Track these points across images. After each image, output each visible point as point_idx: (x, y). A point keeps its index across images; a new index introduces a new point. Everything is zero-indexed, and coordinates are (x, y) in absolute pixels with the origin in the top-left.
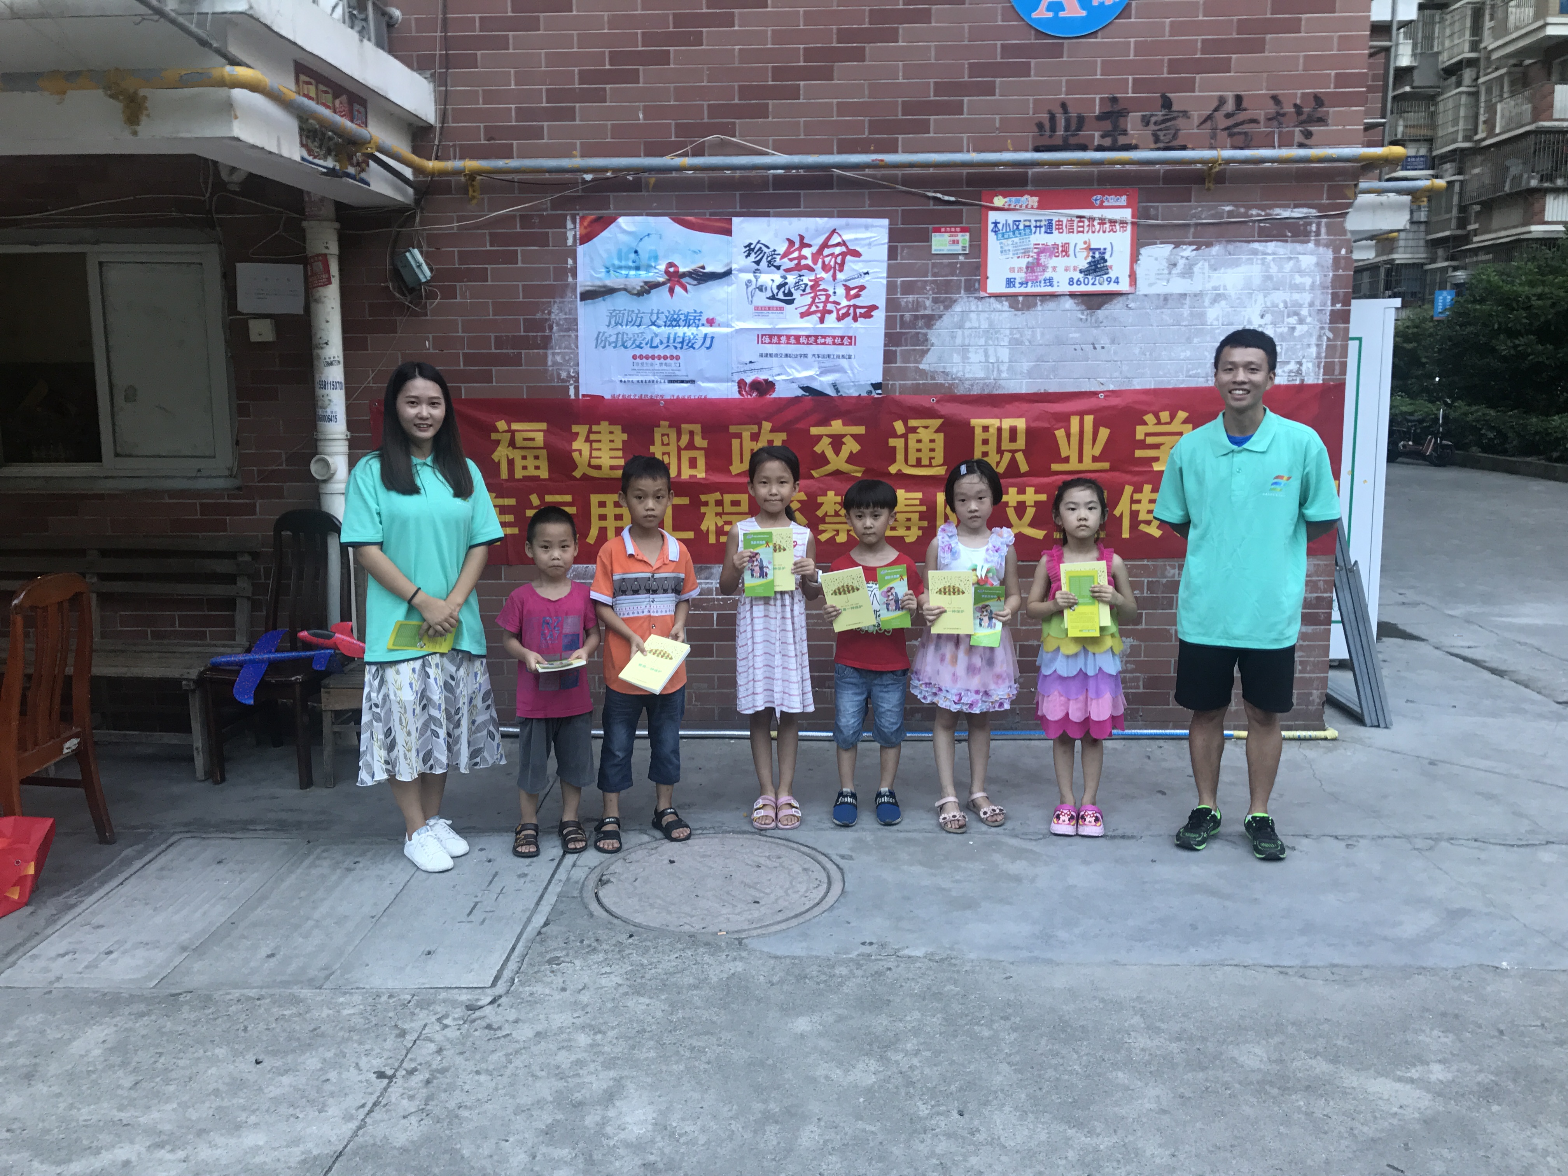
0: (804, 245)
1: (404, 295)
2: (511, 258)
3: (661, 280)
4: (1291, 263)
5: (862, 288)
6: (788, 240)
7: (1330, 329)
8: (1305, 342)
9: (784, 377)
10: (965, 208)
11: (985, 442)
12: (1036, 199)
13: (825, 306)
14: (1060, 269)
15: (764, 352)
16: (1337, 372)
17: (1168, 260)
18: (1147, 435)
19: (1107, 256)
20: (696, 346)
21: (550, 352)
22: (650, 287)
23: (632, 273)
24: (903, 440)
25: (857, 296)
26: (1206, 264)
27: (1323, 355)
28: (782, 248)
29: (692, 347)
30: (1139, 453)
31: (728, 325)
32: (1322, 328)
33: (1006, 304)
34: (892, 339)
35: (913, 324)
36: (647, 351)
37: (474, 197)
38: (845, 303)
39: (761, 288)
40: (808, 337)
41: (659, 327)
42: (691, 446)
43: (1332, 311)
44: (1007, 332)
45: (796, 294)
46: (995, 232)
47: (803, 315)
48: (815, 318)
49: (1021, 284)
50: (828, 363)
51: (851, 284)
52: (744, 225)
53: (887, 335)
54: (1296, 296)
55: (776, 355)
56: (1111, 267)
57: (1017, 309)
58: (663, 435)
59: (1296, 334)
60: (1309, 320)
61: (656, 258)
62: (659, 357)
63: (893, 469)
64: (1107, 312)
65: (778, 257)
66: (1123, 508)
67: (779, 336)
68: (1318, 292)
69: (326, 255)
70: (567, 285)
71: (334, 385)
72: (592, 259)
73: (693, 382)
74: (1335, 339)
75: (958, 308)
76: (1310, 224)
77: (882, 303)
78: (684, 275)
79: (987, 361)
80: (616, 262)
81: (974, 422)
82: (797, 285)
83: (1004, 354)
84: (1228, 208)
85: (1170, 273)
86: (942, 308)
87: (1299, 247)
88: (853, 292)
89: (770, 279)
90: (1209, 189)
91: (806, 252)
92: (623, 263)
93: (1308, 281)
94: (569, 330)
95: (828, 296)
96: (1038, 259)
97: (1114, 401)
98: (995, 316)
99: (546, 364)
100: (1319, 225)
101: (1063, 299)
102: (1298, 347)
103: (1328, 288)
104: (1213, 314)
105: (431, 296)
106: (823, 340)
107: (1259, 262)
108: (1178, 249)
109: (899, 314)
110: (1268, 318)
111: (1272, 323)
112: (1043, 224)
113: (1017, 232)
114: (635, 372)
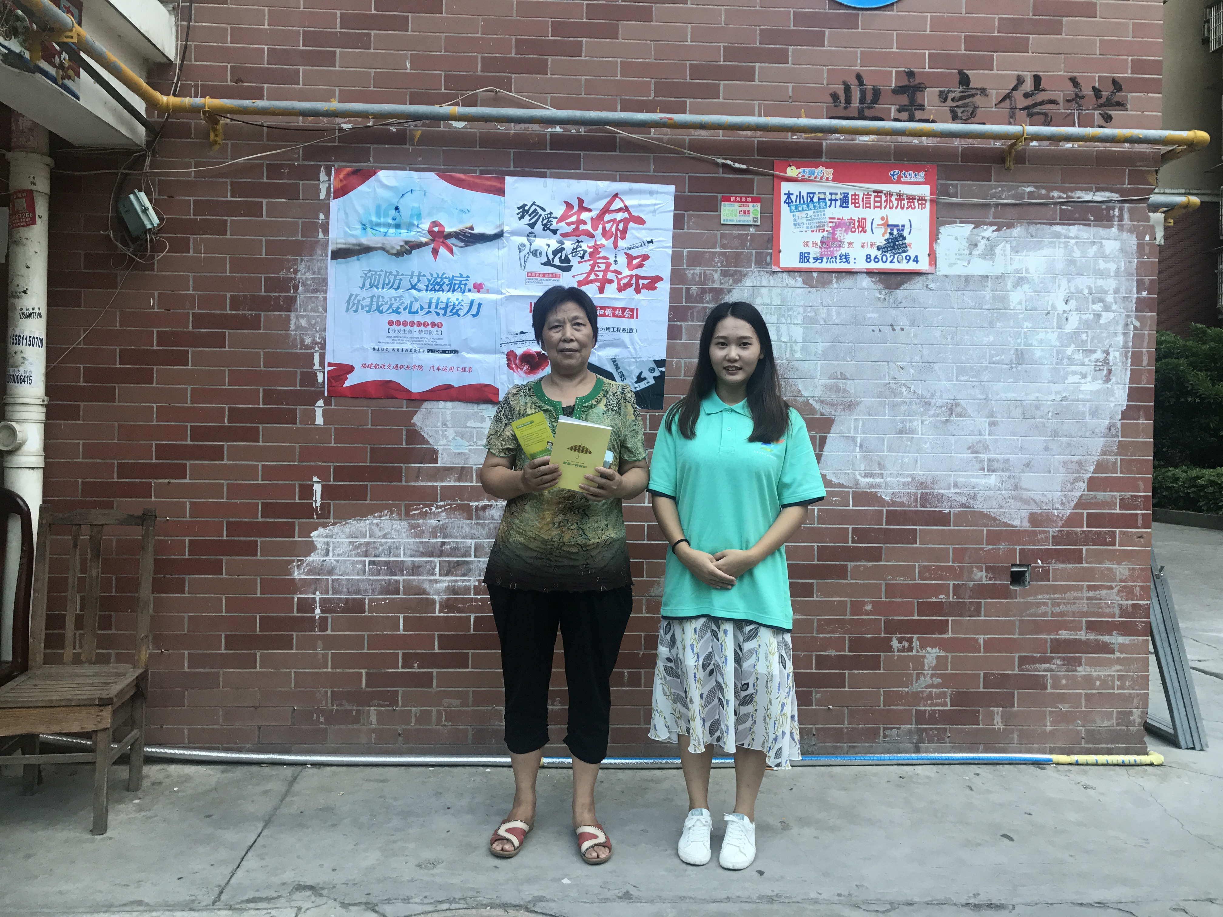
0: (583, 208)
1: (125, 244)
2: (256, 209)
3: (424, 240)
4: (1095, 248)
5: (646, 257)
6: (566, 202)
7: (1137, 318)
8: (1112, 329)
10: (756, 178)
12: (831, 171)
13: (605, 275)
14: (857, 245)
17: (968, 240)
19: (905, 233)
20: (462, 313)
21: (293, 315)
22: (411, 247)
23: (392, 231)
25: (640, 266)
26: (1008, 246)
27: (1131, 344)
28: (559, 211)
29: (457, 314)
31: (498, 292)
32: (1128, 316)
33: (800, 280)
34: (677, 313)
35: (700, 297)
36: (405, 316)
37: (215, 142)
38: (626, 272)
39: (535, 253)
41: (419, 291)
43: (1138, 298)
44: (801, 309)
45: (574, 261)
46: (789, 203)
48: (594, 286)
49: (816, 259)
50: (607, 336)
51: (634, 253)
52: (518, 185)
53: (672, 309)
54: (1100, 282)
56: (910, 245)
57: (812, 286)
59: (1102, 321)
60: (1114, 307)
61: (419, 216)
62: (419, 324)
64: (906, 292)
65: (555, 221)
68: (1123, 279)
69: (31, 191)
70: (317, 242)
71: (31, 341)
72: (346, 214)
73: (456, 352)
74: (1141, 328)
75: (748, 282)
76: (1113, 209)
77: (666, 274)
78: (450, 235)
80: (374, 219)
82: (574, 251)
83: (798, 333)
84: (1028, 189)
85: (970, 254)
86: (731, 281)
87: (1102, 231)
88: (635, 262)
89: (546, 243)
90: (1008, 169)
91: (585, 216)
92: (382, 220)
93: (1112, 267)
94: (316, 291)
95: (608, 265)
96: (833, 234)
98: (788, 292)
99: (287, 328)
100: (1121, 210)
101: (861, 276)
102: (1105, 335)
103: (1133, 275)
104: (1016, 298)
105: (158, 247)
106: (602, 312)
107: (1062, 245)
108: (978, 230)
109: (684, 287)
110: (1073, 304)
111: (1077, 310)
112: (838, 197)
113: (811, 205)
114: (390, 340)
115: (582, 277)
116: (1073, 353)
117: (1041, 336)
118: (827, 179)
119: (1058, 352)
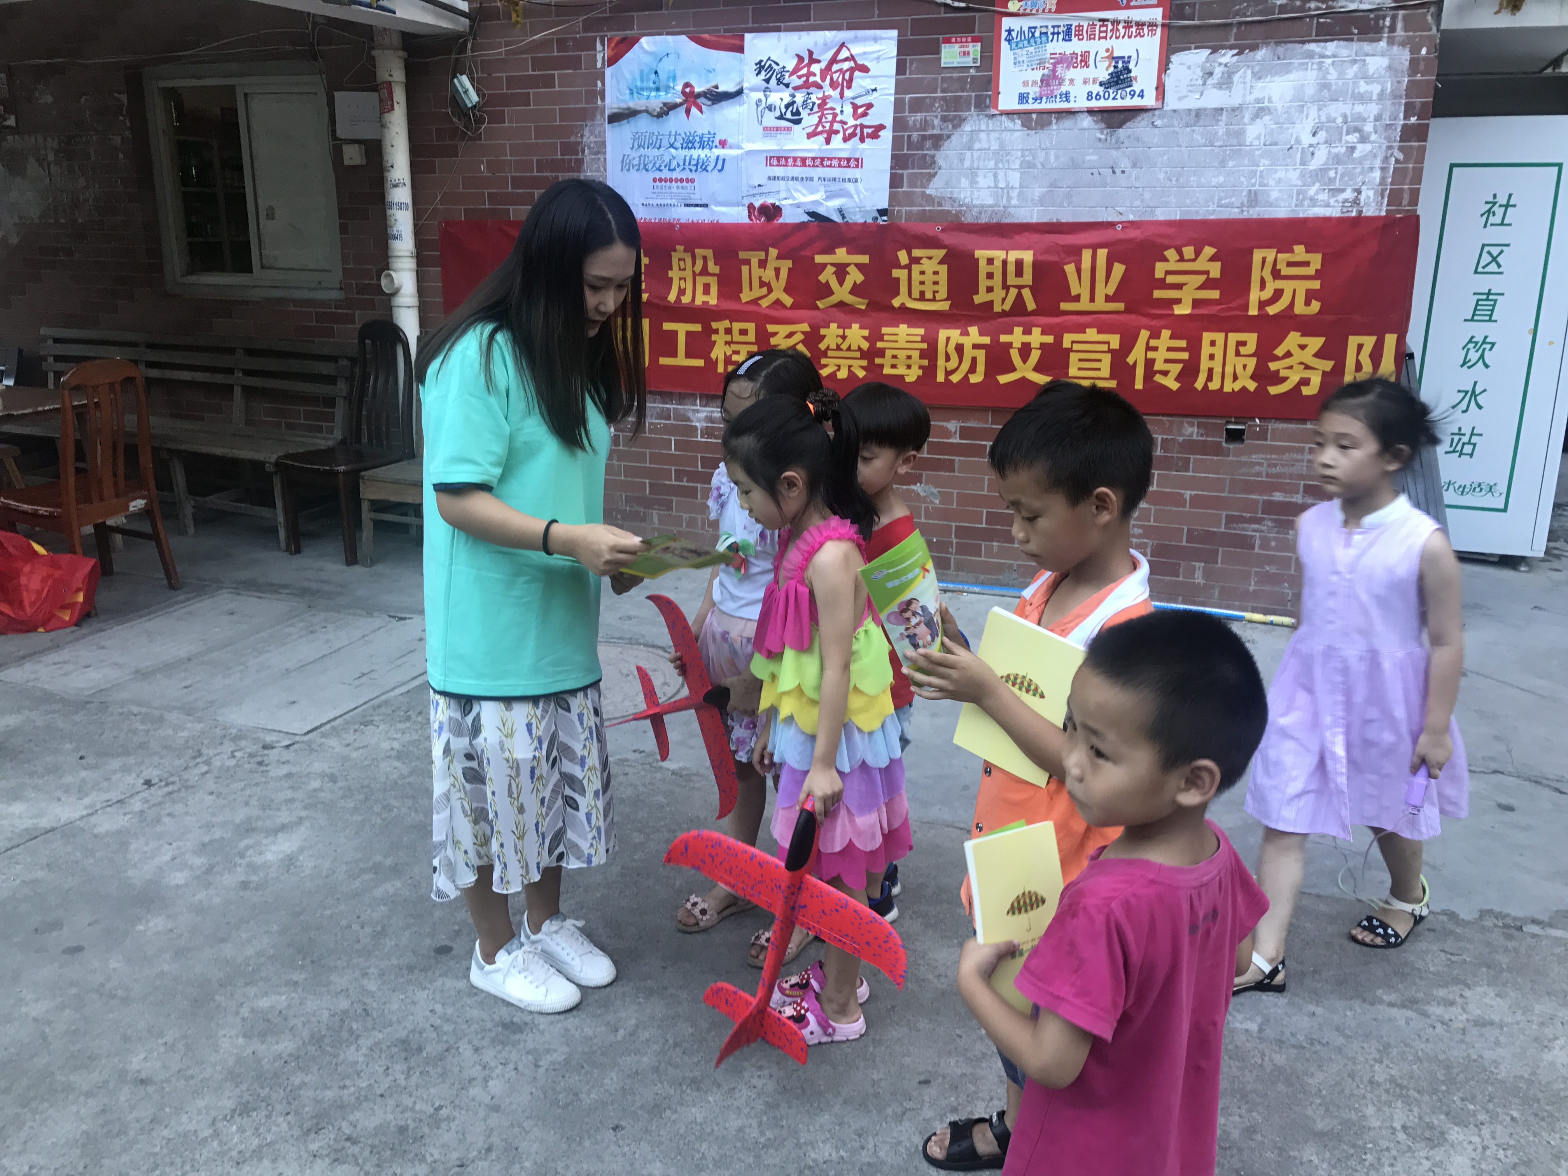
0: (813, 61)
2: (549, 82)
4: (1356, 67)
5: (870, 106)
6: (797, 55)
7: (1401, 149)
8: (1367, 164)
9: (790, 201)
10: (977, 15)
11: (990, 276)
13: (832, 126)
14: (1079, 81)
15: (772, 175)
16: (1405, 201)
17: (1203, 68)
18: (1168, 273)
19: (1131, 66)
20: (709, 169)
22: (669, 108)
23: (653, 94)
24: (906, 271)
25: (865, 114)
26: (1249, 72)
27: (1390, 180)
28: (791, 65)
29: (706, 170)
30: (1158, 294)
31: (739, 147)
32: (1389, 148)
33: (1018, 122)
34: (898, 161)
35: (920, 145)
36: (666, 174)
37: (518, 22)
38: (851, 122)
39: (770, 108)
40: (814, 159)
41: (676, 149)
42: (705, 272)
43: (1405, 127)
44: (1019, 154)
45: (804, 114)
46: (1009, 41)
47: (810, 136)
48: (821, 139)
49: (1035, 99)
50: (834, 187)
51: (859, 102)
52: (755, 41)
53: (893, 157)
54: (1359, 108)
55: (783, 178)
56: (1135, 78)
57: (1030, 128)
58: (680, 260)
59: (1356, 155)
60: (1373, 137)
61: (674, 78)
62: (676, 180)
63: (896, 303)
64: (1129, 131)
65: (787, 74)
66: (1137, 356)
67: (787, 158)
68: (1389, 102)
69: (390, 83)
70: (597, 108)
71: (400, 206)
72: (618, 82)
73: (706, 206)
74: (1406, 160)
75: (967, 127)
76: (1384, 18)
77: (889, 122)
78: (699, 95)
79: (996, 186)
80: (639, 84)
81: (978, 253)
82: (805, 104)
83: (1015, 178)
84: (1279, 2)
85: (1204, 84)
86: (950, 127)
87: (1367, 47)
88: (860, 111)
89: (779, 97)
91: (815, 68)
92: (645, 85)
93: (1376, 89)
94: (598, 153)
95: (835, 115)
96: (1054, 71)
97: (1133, 234)
98: (1006, 136)
101: (1081, 116)
102: (1358, 170)
103: (1401, 97)
104: (1254, 132)
105: (480, 121)
106: (829, 163)
107: (1315, 67)
108: (1216, 55)
109: (906, 134)
110: (1322, 135)
111: (1326, 142)
112: (1061, 30)
113: (1032, 41)
114: (654, 196)
115: (810, 130)
116: (1317, 193)
117: (1281, 174)
118: (1050, 11)
119: (1298, 193)
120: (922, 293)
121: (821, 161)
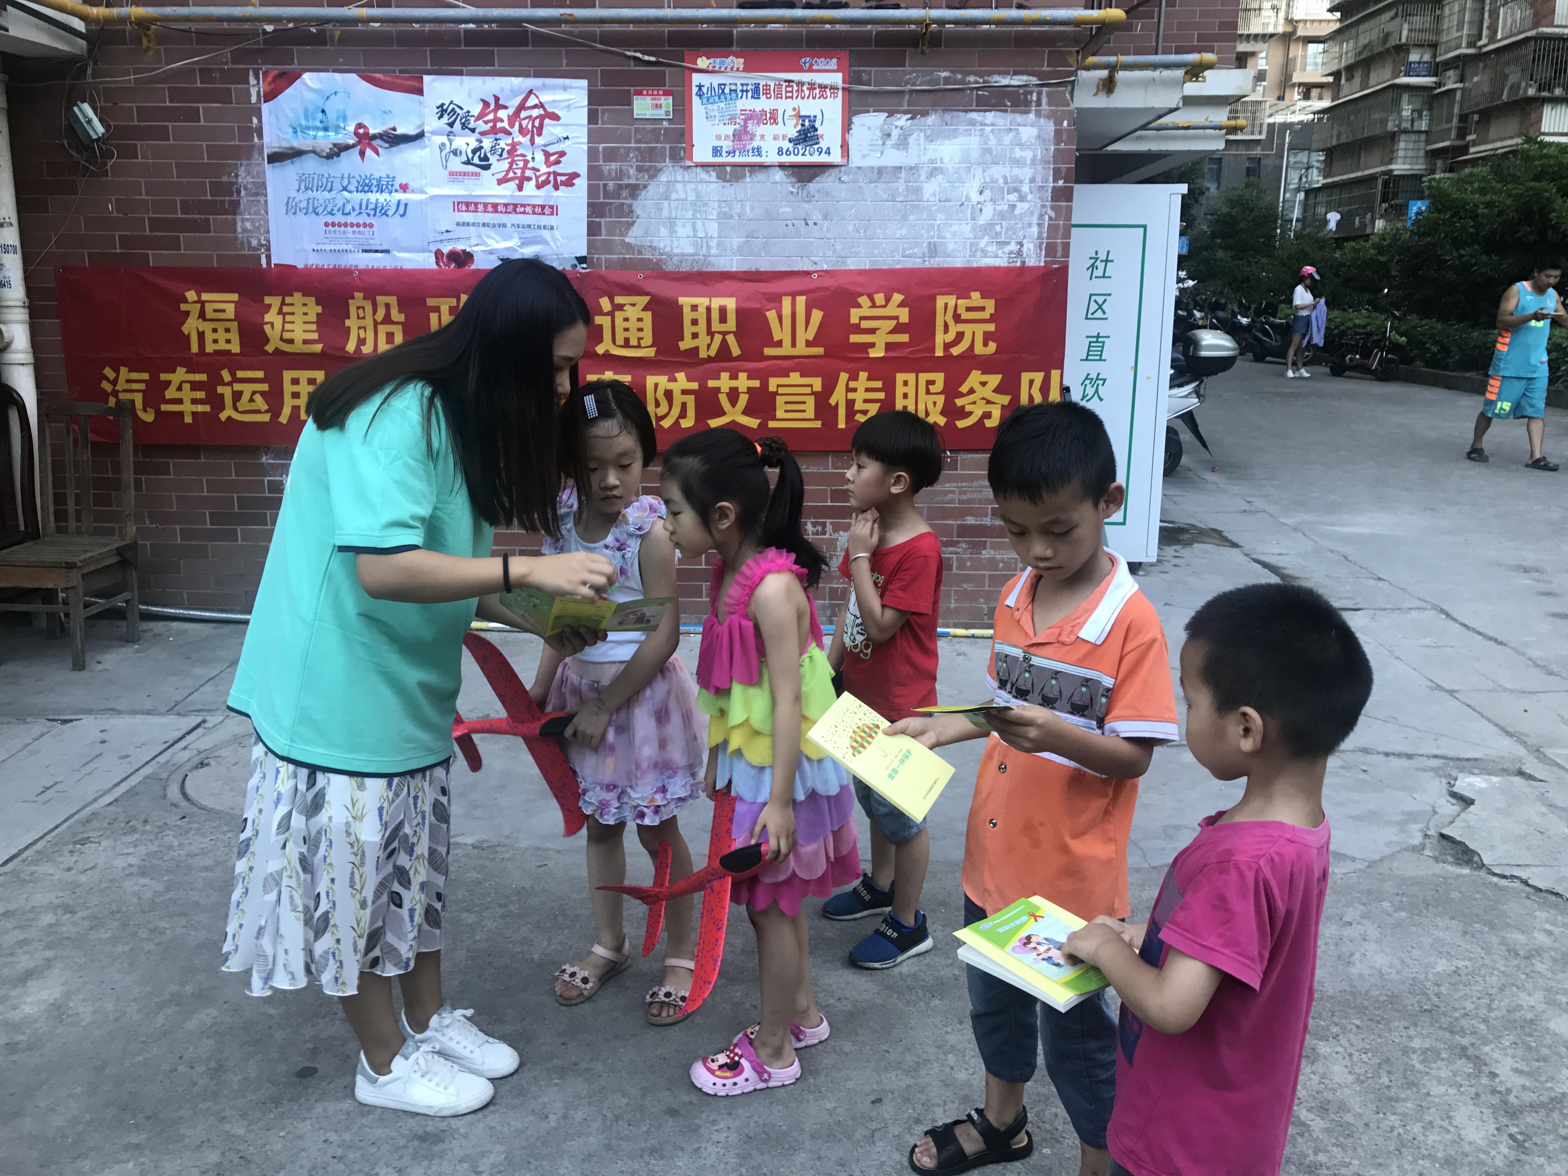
0: (499, 106)
1: (79, 153)
2: (193, 115)
3: (351, 142)
4: (1011, 135)
5: (562, 154)
6: (483, 100)
7: (1052, 208)
8: (1026, 220)
9: (482, 248)
10: (668, 70)
11: (695, 322)
12: (742, 61)
13: (523, 173)
14: (769, 138)
15: (461, 221)
16: (1059, 254)
17: (882, 130)
18: (862, 318)
19: (817, 125)
20: (390, 213)
21: (239, 218)
22: (339, 150)
23: (320, 134)
24: (609, 318)
25: (557, 162)
26: (922, 135)
27: (1046, 234)
28: (476, 110)
29: (385, 214)
30: (854, 338)
31: (422, 192)
32: (1043, 206)
33: (714, 174)
34: (595, 209)
35: (617, 194)
36: (339, 218)
37: (149, 48)
38: (544, 169)
39: (455, 153)
40: (506, 205)
41: (350, 192)
42: (387, 320)
43: (1054, 188)
44: (716, 205)
45: (493, 159)
46: (700, 95)
47: (500, 182)
48: (513, 185)
49: (729, 153)
50: (529, 234)
51: (551, 149)
52: (435, 84)
53: (589, 205)
54: (1016, 171)
55: (474, 224)
56: (822, 136)
57: (725, 181)
58: (358, 308)
59: (1017, 212)
60: (1030, 197)
61: (345, 118)
62: (352, 225)
63: (600, 349)
64: (819, 186)
65: (473, 119)
66: (838, 397)
67: (476, 204)
68: (1040, 167)
70: (253, 146)
72: (277, 118)
73: (387, 251)
74: (1057, 219)
75: (663, 178)
76: (1031, 93)
77: (583, 170)
78: (375, 137)
79: (695, 236)
80: (303, 122)
81: (682, 300)
82: (493, 149)
83: (713, 228)
84: (944, 74)
85: (884, 144)
86: (646, 177)
87: (1019, 118)
88: (552, 158)
89: (465, 142)
90: (923, 53)
91: (502, 114)
92: (311, 123)
93: (1028, 155)
94: (257, 194)
95: (526, 162)
96: (745, 126)
97: (827, 282)
98: (702, 187)
99: (235, 231)
100: (1039, 94)
101: (773, 171)
102: (1019, 226)
103: (1049, 163)
104: (930, 189)
105: (107, 155)
106: (522, 209)
107: (978, 133)
108: (892, 118)
109: (601, 183)
110: (987, 194)
111: (991, 200)
112: (749, 88)
113: (722, 97)
114: (327, 241)
115: (501, 176)
116: (987, 245)
117: (955, 228)
118: (738, 70)
119: (971, 245)
120: (627, 340)
121: (513, 208)
